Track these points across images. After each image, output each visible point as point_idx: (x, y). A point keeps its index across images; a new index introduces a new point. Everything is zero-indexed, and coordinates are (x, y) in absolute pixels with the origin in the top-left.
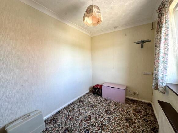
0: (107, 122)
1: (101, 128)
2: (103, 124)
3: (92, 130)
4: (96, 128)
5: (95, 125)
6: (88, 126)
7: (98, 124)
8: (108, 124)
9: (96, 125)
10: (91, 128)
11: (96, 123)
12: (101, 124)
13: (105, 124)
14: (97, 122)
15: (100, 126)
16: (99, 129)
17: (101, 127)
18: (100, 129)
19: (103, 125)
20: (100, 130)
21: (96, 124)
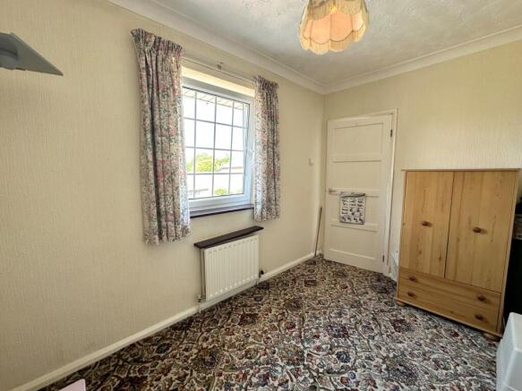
0: (279, 369)
1: (302, 356)
2: (292, 367)
3: (329, 359)
4: (318, 361)
5: (321, 370)
6: (344, 373)
7: (308, 368)
8: (279, 362)
9: (315, 367)
10: (333, 365)
11: (315, 374)
12: (302, 367)
13: (288, 364)
14: (313, 377)
15: (306, 363)
16: (308, 355)
17: (303, 360)
18: (305, 355)
19: (293, 364)
20: (306, 352)
21: (318, 372)
